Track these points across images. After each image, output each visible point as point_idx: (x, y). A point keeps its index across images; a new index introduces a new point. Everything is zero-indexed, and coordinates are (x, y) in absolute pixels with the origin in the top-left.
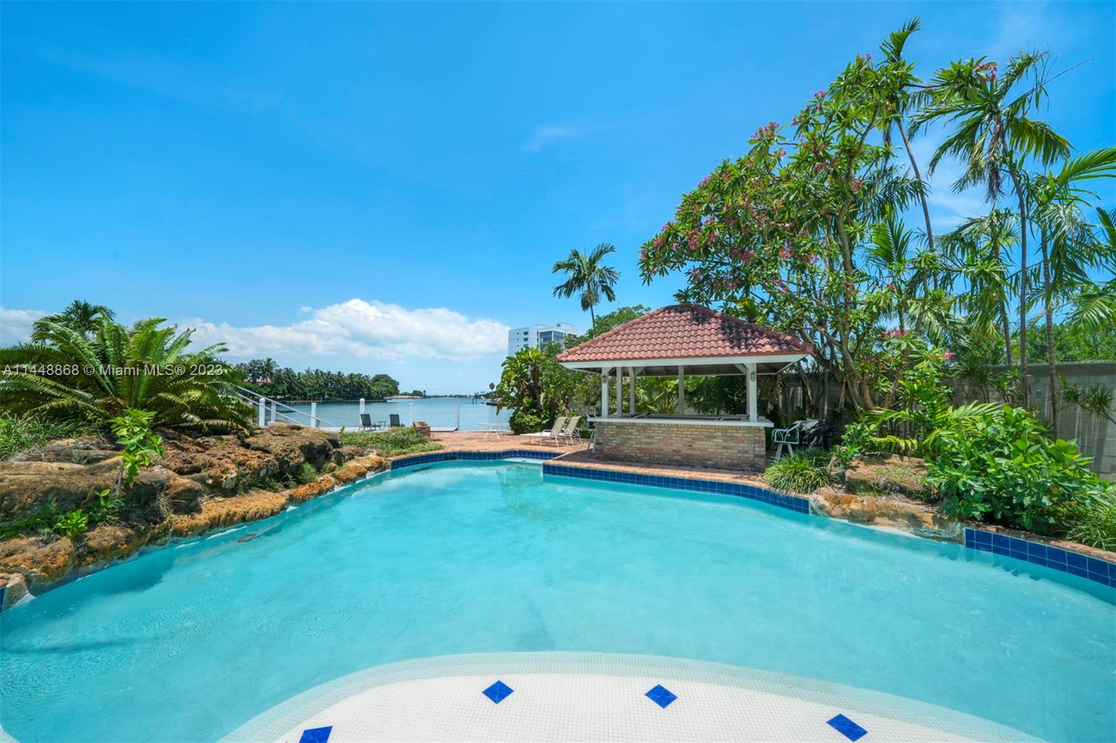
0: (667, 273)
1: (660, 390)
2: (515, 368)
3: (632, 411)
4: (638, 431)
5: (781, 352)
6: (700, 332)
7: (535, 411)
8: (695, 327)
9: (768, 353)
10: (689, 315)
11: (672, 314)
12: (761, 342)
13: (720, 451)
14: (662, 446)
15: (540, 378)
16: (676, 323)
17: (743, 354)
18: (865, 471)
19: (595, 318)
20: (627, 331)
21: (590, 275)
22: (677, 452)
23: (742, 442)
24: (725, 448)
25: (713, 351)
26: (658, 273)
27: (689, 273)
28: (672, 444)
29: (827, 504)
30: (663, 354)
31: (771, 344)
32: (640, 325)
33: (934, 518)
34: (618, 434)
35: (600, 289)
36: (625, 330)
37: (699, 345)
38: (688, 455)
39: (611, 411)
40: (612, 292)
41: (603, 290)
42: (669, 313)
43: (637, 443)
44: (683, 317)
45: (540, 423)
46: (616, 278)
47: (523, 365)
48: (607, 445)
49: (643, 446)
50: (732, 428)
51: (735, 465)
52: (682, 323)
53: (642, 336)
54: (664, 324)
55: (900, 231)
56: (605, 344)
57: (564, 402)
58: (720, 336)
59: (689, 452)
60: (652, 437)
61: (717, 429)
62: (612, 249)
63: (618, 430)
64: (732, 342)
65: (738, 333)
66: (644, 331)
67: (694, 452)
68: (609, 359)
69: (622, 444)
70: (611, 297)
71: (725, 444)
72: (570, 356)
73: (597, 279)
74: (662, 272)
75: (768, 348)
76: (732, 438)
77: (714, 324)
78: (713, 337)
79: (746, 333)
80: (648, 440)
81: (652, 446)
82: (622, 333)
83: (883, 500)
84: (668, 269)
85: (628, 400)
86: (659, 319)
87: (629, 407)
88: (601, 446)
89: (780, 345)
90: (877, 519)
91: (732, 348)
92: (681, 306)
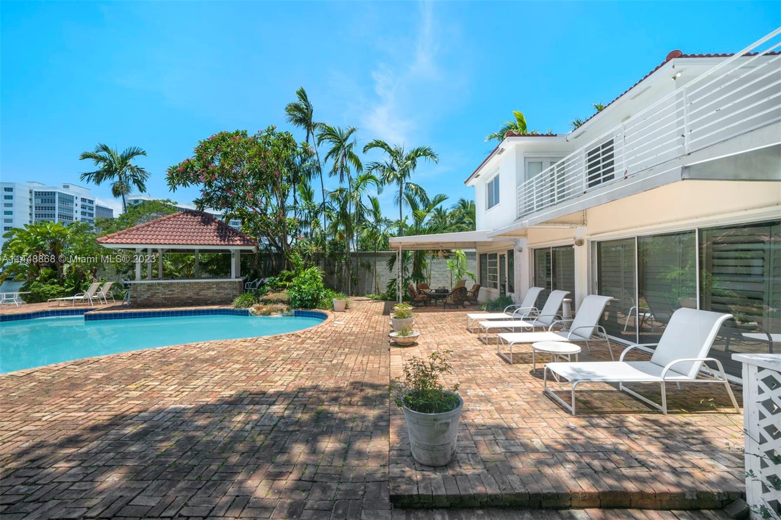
0: (188, 186)
1: (183, 262)
2: (27, 240)
3: (160, 276)
4: (163, 287)
5: (244, 245)
6: (204, 230)
7: (55, 281)
8: (202, 227)
9: (238, 245)
10: (199, 218)
11: (189, 217)
12: (236, 239)
13: (215, 295)
14: (180, 295)
15: (61, 250)
16: (191, 223)
17: (226, 245)
18: (271, 296)
19: (127, 205)
20: (156, 225)
21: (121, 168)
22: (189, 298)
23: (227, 289)
24: (217, 293)
25: (210, 242)
26: (181, 185)
27: (202, 191)
28: (186, 294)
29: (255, 310)
30: (180, 242)
31: (240, 240)
32: (166, 222)
33: (287, 309)
34: (148, 290)
35: (131, 182)
36: (154, 224)
37: (203, 238)
38: (197, 299)
39: (143, 278)
40: (143, 185)
41: (134, 182)
42: (187, 215)
43: (163, 295)
44: (196, 220)
45: (64, 291)
46: (147, 176)
47: (38, 237)
48: (139, 298)
49: (167, 296)
50: (222, 282)
51: (223, 302)
52: (195, 223)
53: (167, 230)
54: (183, 223)
55: (310, 189)
56: (139, 233)
57: (91, 272)
58: (216, 234)
59: (197, 297)
60: (173, 291)
61: (213, 283)
62: (144, 153)
63: (149, 288)
64: (221, 238)
65: (226, 233)
66: (169, 226)
67: (200, 297)
68: (142, 243)
69: (152, 296)
70: (142, 188)
71: (218, 291)
72: (109, 240)
73: (128, 173)
74: (185, 184)
75: (238, 242)
76: (221, 288)
77: (213, 226)
78: (211, 234)
79: (230, 233)
80: (171, 293)
81: (173, 296)
82: (152, 226)
83: (275, 306)
84: (189, 183)
85: (157, 269)
86: (180, 219)
87: (158, 274)
88: (135, 299)
89: (244, 241)
90: (272, 313)
91: (221, 241)
92: (196, 212)
